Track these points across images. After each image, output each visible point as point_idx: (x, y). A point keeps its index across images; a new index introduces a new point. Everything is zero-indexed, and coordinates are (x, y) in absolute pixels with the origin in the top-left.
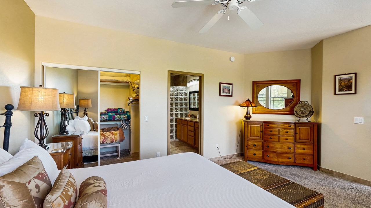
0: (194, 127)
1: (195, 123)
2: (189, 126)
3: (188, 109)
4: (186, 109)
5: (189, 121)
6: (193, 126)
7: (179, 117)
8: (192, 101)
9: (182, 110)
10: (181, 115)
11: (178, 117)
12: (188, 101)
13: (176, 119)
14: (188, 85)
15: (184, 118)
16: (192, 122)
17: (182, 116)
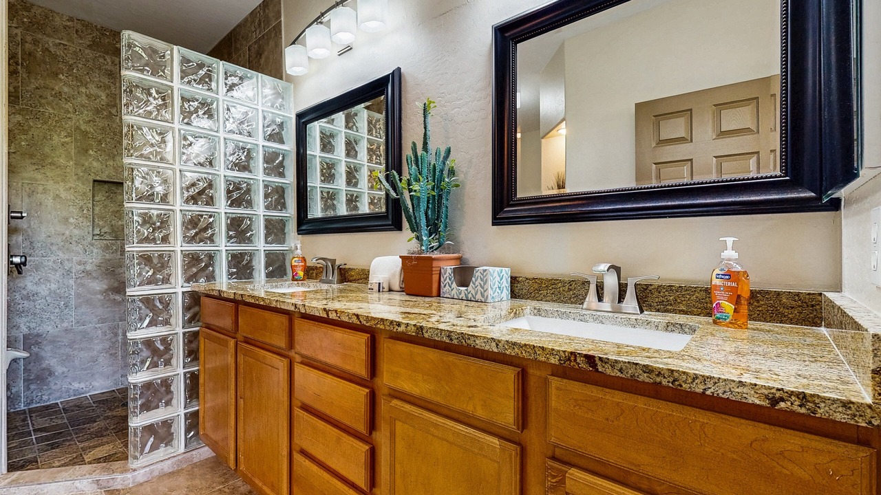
0: (370, 379)
1: (385, 346)
2: (311, 363)
3: (292, 226)
4: (275, 230)
5: (307, 317)
6: (362, 371)
7: (223, 282)
8: (315, 181)
9: (249, 228)
10: (241, 266)
11: (211, 277)
12: (290, 178)
13: (194, 300)
14: (293, 59)
15: (260, 287)
16: (339, 334)
17: (250, 276)
